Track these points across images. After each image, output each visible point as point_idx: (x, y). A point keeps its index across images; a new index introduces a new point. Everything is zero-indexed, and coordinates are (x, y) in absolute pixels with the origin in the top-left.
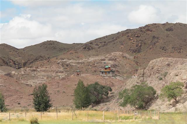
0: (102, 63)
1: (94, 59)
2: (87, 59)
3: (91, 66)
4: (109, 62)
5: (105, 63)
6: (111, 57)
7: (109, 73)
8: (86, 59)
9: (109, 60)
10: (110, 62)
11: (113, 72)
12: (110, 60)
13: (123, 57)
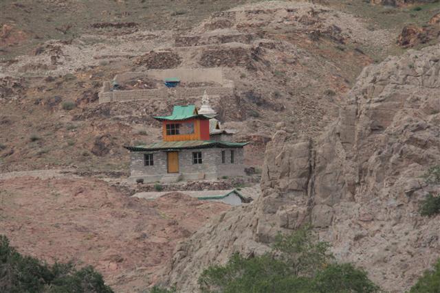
0: (151, 85)
1: (103, 52)
2: (46, 59)
3: (67, 108)
4: (203, 79)
5: (171, 84)
6: (224, 39)
7: (197, 159)
8: (36, 60)
9: (210, 60)
10: (216, 74)
11: (227, 150)
12: (213, 64)
13: (317, 36)
